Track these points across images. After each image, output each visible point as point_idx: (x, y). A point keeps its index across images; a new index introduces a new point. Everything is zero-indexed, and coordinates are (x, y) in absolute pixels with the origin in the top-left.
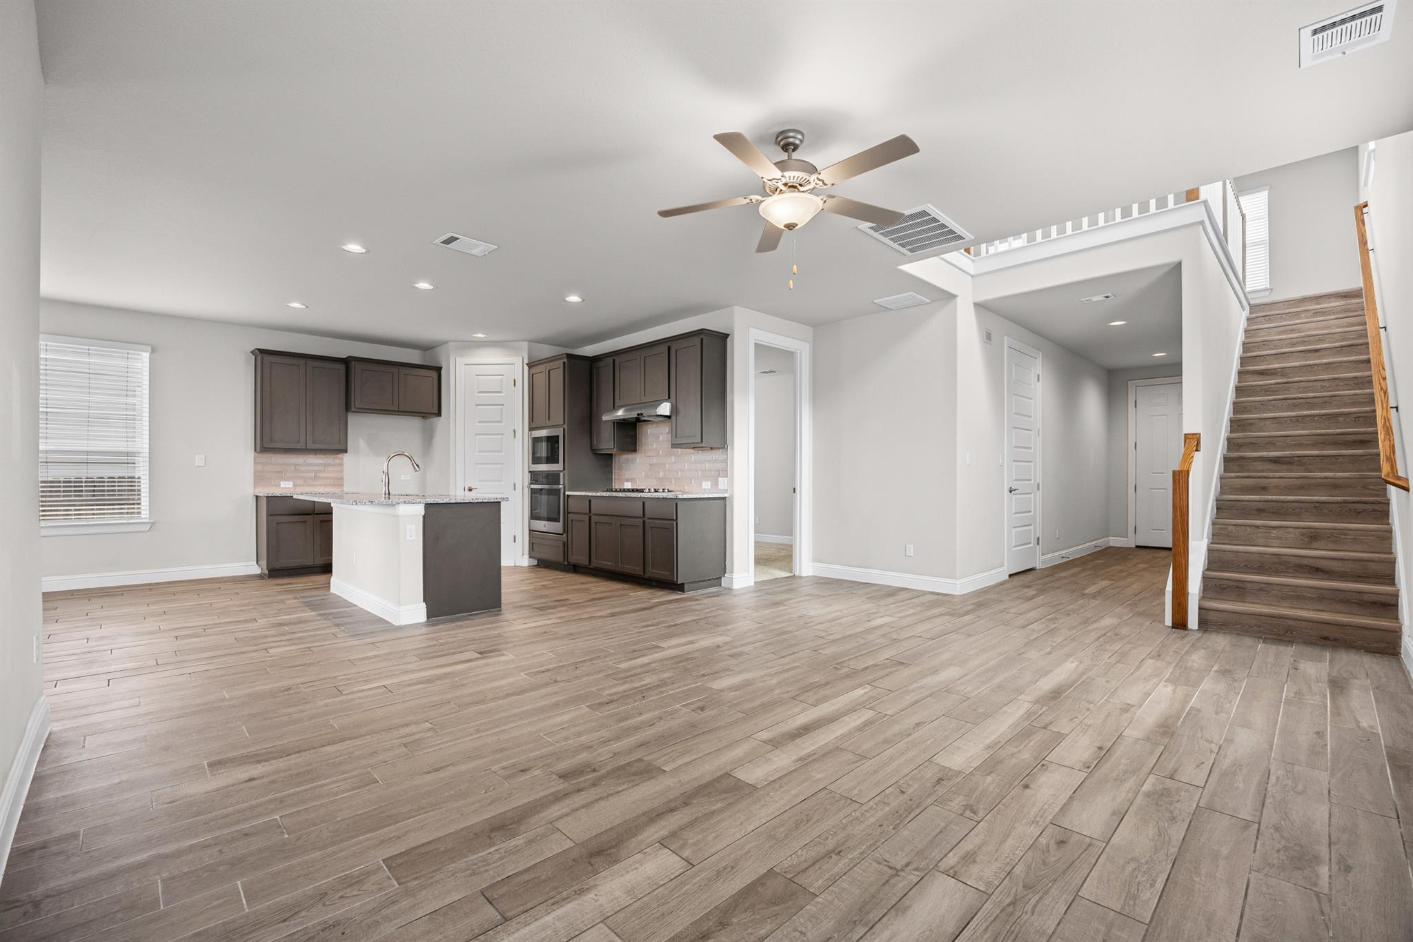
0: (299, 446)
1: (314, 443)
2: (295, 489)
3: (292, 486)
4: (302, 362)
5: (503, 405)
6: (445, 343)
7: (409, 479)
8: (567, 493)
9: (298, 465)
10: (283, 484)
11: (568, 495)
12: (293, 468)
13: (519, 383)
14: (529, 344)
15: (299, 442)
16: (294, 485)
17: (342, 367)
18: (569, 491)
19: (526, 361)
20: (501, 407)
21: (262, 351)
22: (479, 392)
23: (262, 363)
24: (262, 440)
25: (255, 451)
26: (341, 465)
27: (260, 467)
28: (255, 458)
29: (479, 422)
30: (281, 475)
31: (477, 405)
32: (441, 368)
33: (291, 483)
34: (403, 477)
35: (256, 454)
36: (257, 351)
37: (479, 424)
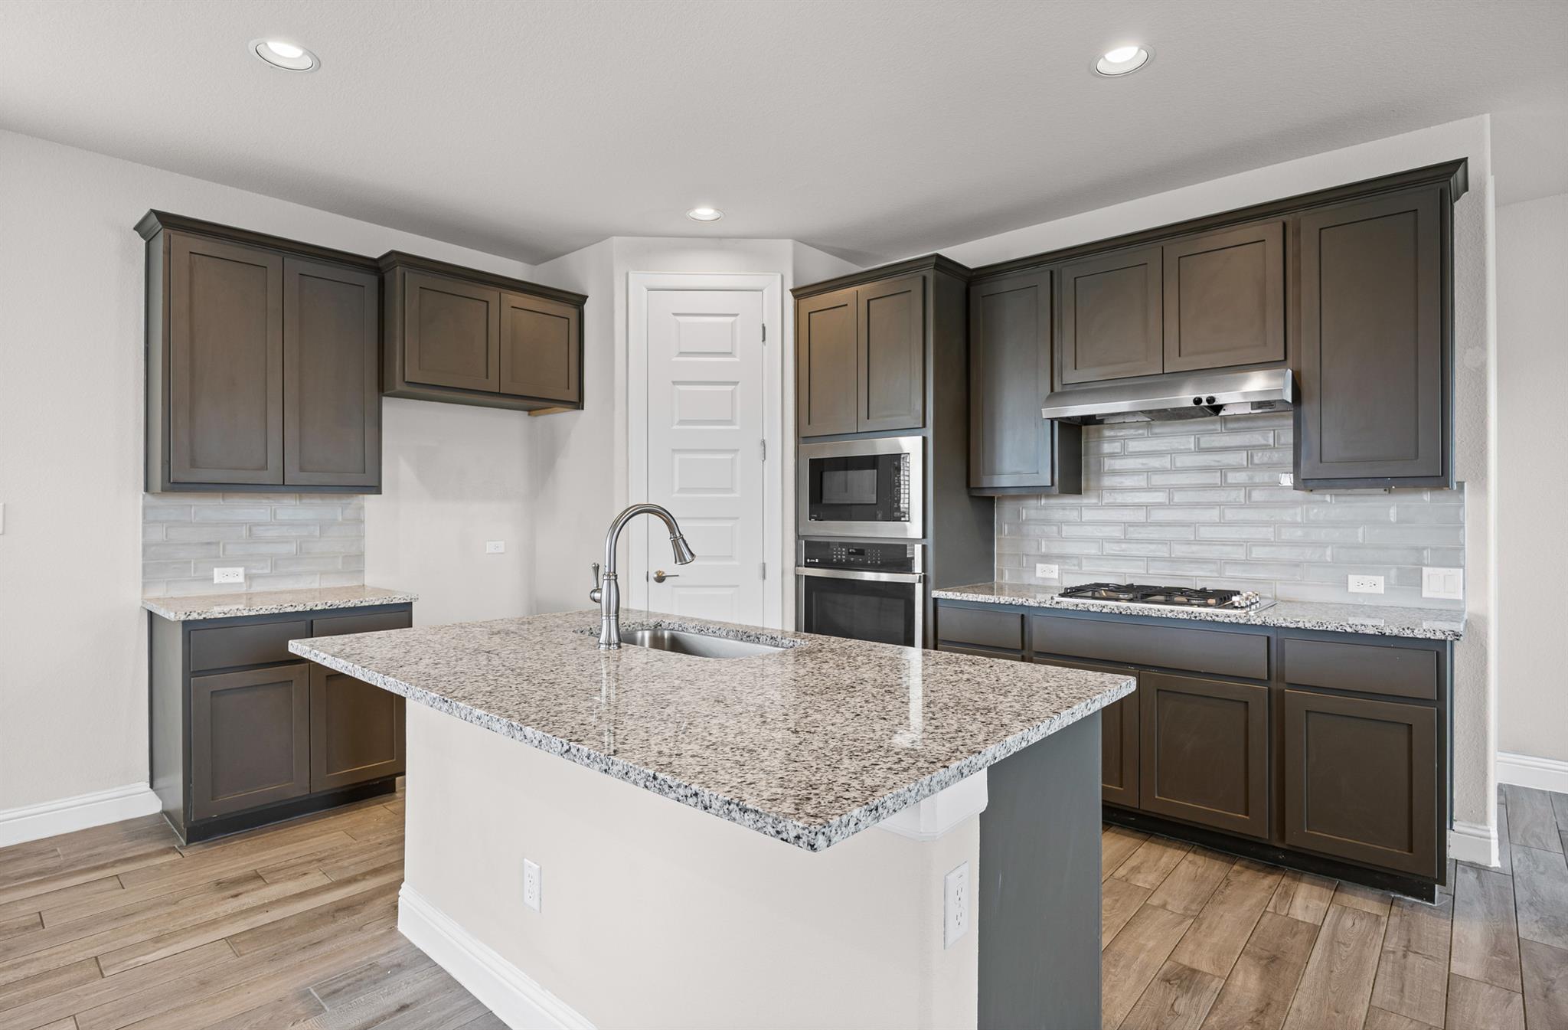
0: (265, 477)
1: (302, 469)
2: (250, 586)
3: (241, 579)
4: (271, 260)
5: (736, 383)
6: (598, 236)
7: (502, 550)
8: (935, 594)
9: (258, 525)
10: (220, 575)
11: (935, 600)
12: (244, 531)
13: (774, 334)
14: (794, 245)
15: (265, 467)
16: (249, 577)
17: (370, 281)
18: (936, 588)
19: (790, 285)
20: (730, 388)
21: (170, 221)
22: (682, 354)
23: (168, 252)
24: (167, 463)
25: (147, 489)
26: (360, 521)
27: (158, 534)
28: (145, 508)
29: (682, 422)
30: (215, 552)
31: (674, 383)
32: (585, 298)
33: (241, 570)
34: (490, 547)
35: (149, 497)
36: (154, 218)
37: (679, 427)
